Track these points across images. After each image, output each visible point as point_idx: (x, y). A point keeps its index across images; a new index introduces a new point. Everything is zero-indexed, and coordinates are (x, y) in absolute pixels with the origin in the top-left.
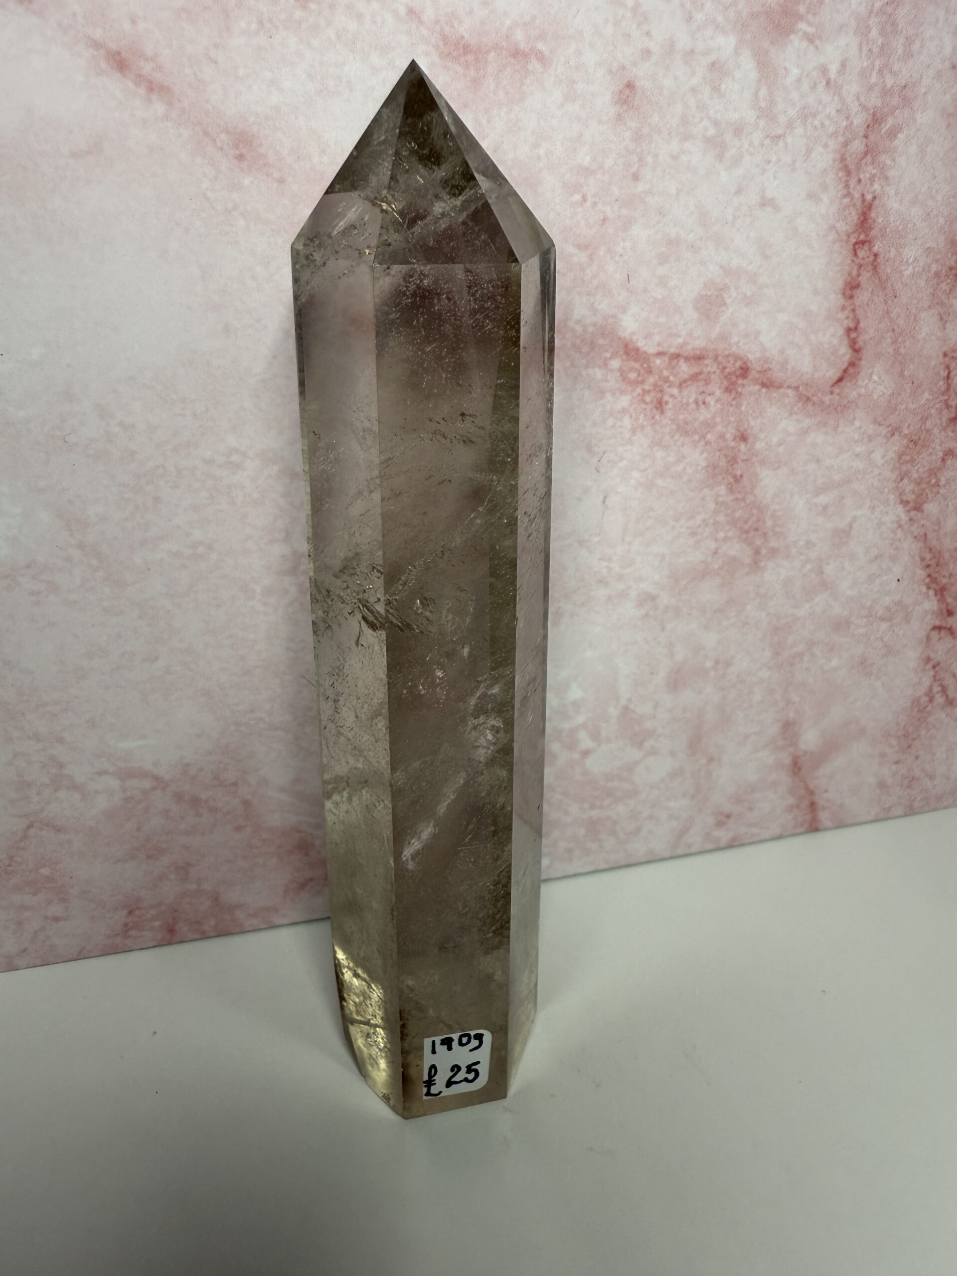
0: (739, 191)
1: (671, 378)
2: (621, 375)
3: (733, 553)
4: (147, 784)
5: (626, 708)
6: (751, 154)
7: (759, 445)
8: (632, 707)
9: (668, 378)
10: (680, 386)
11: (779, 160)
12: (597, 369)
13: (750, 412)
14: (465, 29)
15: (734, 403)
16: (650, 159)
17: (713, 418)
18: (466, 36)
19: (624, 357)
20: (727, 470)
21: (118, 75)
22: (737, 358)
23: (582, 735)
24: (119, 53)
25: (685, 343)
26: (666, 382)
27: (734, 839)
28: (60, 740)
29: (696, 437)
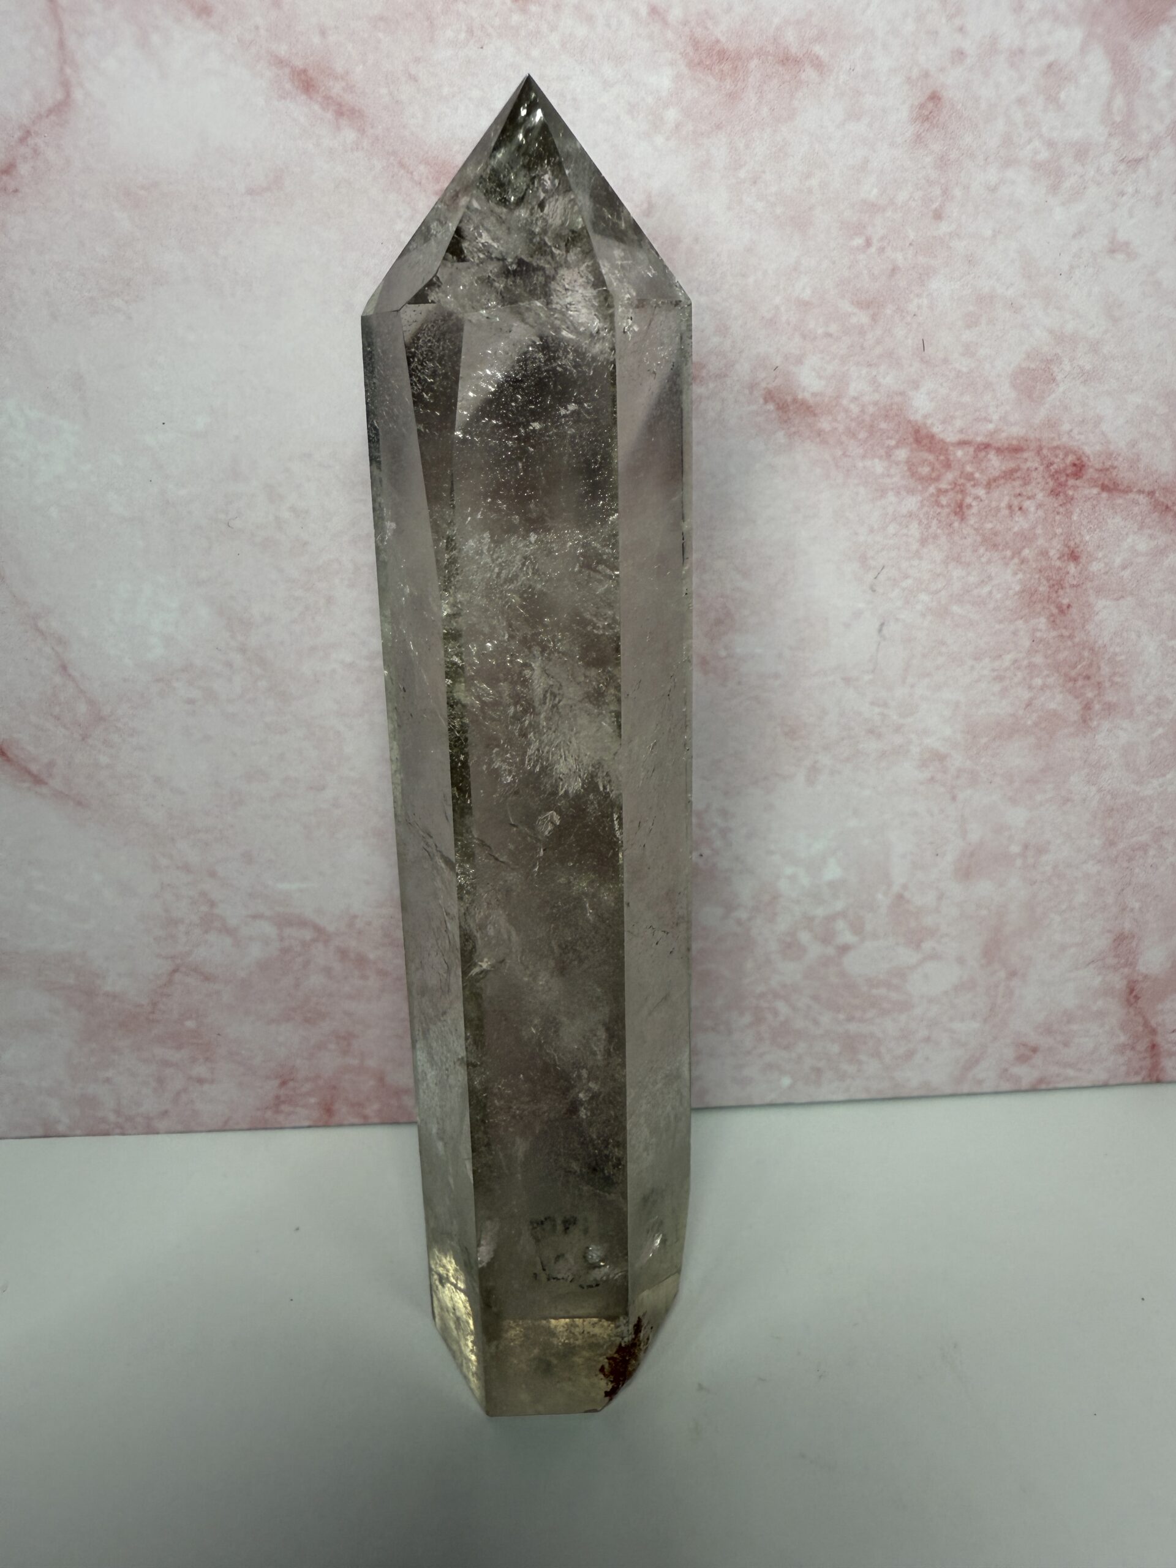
0: (1079, 233)
1: (977, 475)
2: (910, 469)
3: (1052, 706)
4: (308, 934)
5: (900, 897)
6: (1099, 184)
7: (1095, 567)
8: (907, 895)
9: (972, 474)
10: (988, 486)
11: (1137, 191)
12: (877, 461)
13: (1085, 522)
14: (721, 31)
15: (1061, 510)
16: (957, 192)
17: (1034, 528)
18: (723, 39)
19: (914, 446)
20: (1049, 598)
21: (304, 97)
22: (1068, 452)
23: (841, 925)
24: (305, 71)
25: (997, 431)
26: (969, 480)
27: (1041, 1081)
28: (213, 874)
29: (1009, 553)
